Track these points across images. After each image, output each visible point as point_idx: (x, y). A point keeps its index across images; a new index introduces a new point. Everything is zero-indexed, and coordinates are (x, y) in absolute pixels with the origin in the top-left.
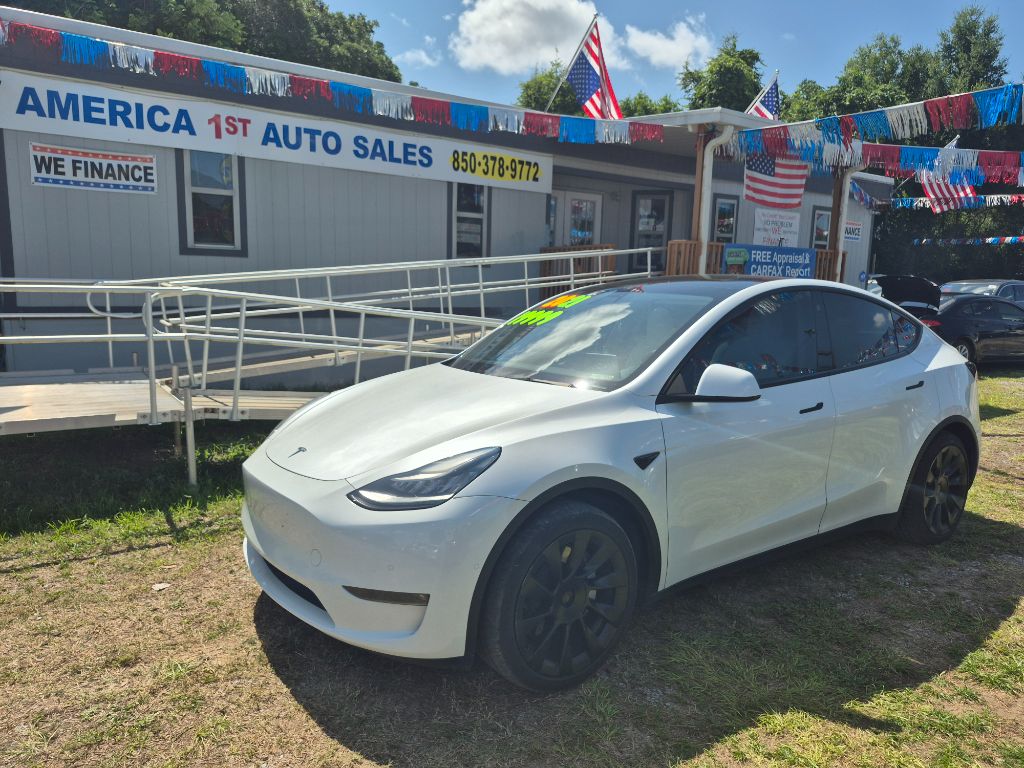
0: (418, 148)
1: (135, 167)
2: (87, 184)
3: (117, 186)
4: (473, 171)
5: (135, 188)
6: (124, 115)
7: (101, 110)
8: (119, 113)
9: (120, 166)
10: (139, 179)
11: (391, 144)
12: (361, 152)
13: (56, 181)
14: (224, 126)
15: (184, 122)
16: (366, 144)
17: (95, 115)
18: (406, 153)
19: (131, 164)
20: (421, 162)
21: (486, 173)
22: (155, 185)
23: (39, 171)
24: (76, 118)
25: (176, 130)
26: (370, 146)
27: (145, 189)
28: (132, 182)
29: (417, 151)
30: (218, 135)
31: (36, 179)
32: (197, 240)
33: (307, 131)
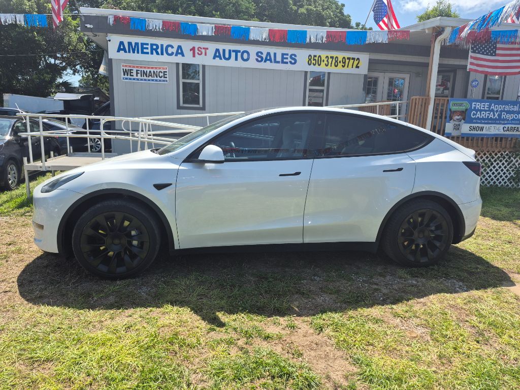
0: (289, 55)
1: (160, 72)
2: (142, 80)
3: (153, 80)
4: (319, 65)
5: (160, 81)
6: (156, 50)
7: (147, 48)
8: (154, 49)
9: (154, 72)
10: (161, 77)
11: (275, 54)
12: (260, 59)
13: (130, 79)
14: (196, 51)
15: (180, 51)
16: (262, 55)
17: (145, 50)
18: (283, 58)
19: (158, 71)
20: (291, 62)
21: (327, 65)
22: (167, 79)
23: (124, 75)
24: (138, 52)
25: (176, 55)
26: (264, 56)
27: (164, 81)
28: (159, 78)
29: (289, 57)
30: (194, 56)
31: (123, 78)
32: (184, 103)
33: (233, 51)
